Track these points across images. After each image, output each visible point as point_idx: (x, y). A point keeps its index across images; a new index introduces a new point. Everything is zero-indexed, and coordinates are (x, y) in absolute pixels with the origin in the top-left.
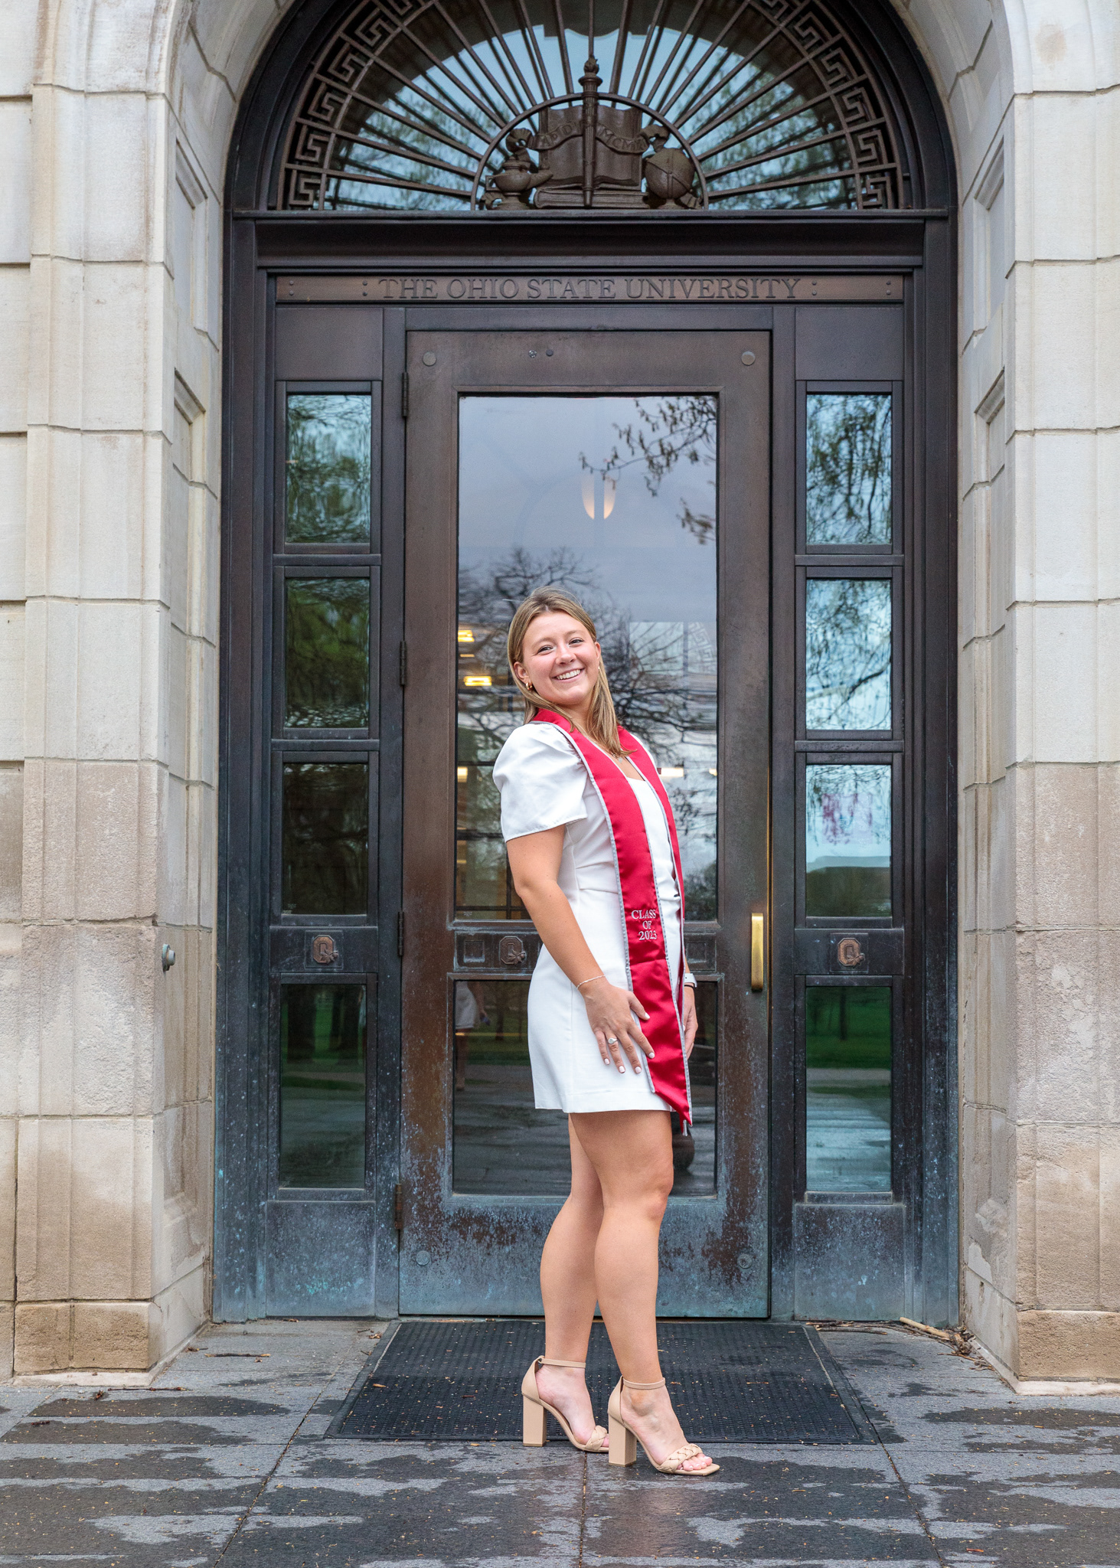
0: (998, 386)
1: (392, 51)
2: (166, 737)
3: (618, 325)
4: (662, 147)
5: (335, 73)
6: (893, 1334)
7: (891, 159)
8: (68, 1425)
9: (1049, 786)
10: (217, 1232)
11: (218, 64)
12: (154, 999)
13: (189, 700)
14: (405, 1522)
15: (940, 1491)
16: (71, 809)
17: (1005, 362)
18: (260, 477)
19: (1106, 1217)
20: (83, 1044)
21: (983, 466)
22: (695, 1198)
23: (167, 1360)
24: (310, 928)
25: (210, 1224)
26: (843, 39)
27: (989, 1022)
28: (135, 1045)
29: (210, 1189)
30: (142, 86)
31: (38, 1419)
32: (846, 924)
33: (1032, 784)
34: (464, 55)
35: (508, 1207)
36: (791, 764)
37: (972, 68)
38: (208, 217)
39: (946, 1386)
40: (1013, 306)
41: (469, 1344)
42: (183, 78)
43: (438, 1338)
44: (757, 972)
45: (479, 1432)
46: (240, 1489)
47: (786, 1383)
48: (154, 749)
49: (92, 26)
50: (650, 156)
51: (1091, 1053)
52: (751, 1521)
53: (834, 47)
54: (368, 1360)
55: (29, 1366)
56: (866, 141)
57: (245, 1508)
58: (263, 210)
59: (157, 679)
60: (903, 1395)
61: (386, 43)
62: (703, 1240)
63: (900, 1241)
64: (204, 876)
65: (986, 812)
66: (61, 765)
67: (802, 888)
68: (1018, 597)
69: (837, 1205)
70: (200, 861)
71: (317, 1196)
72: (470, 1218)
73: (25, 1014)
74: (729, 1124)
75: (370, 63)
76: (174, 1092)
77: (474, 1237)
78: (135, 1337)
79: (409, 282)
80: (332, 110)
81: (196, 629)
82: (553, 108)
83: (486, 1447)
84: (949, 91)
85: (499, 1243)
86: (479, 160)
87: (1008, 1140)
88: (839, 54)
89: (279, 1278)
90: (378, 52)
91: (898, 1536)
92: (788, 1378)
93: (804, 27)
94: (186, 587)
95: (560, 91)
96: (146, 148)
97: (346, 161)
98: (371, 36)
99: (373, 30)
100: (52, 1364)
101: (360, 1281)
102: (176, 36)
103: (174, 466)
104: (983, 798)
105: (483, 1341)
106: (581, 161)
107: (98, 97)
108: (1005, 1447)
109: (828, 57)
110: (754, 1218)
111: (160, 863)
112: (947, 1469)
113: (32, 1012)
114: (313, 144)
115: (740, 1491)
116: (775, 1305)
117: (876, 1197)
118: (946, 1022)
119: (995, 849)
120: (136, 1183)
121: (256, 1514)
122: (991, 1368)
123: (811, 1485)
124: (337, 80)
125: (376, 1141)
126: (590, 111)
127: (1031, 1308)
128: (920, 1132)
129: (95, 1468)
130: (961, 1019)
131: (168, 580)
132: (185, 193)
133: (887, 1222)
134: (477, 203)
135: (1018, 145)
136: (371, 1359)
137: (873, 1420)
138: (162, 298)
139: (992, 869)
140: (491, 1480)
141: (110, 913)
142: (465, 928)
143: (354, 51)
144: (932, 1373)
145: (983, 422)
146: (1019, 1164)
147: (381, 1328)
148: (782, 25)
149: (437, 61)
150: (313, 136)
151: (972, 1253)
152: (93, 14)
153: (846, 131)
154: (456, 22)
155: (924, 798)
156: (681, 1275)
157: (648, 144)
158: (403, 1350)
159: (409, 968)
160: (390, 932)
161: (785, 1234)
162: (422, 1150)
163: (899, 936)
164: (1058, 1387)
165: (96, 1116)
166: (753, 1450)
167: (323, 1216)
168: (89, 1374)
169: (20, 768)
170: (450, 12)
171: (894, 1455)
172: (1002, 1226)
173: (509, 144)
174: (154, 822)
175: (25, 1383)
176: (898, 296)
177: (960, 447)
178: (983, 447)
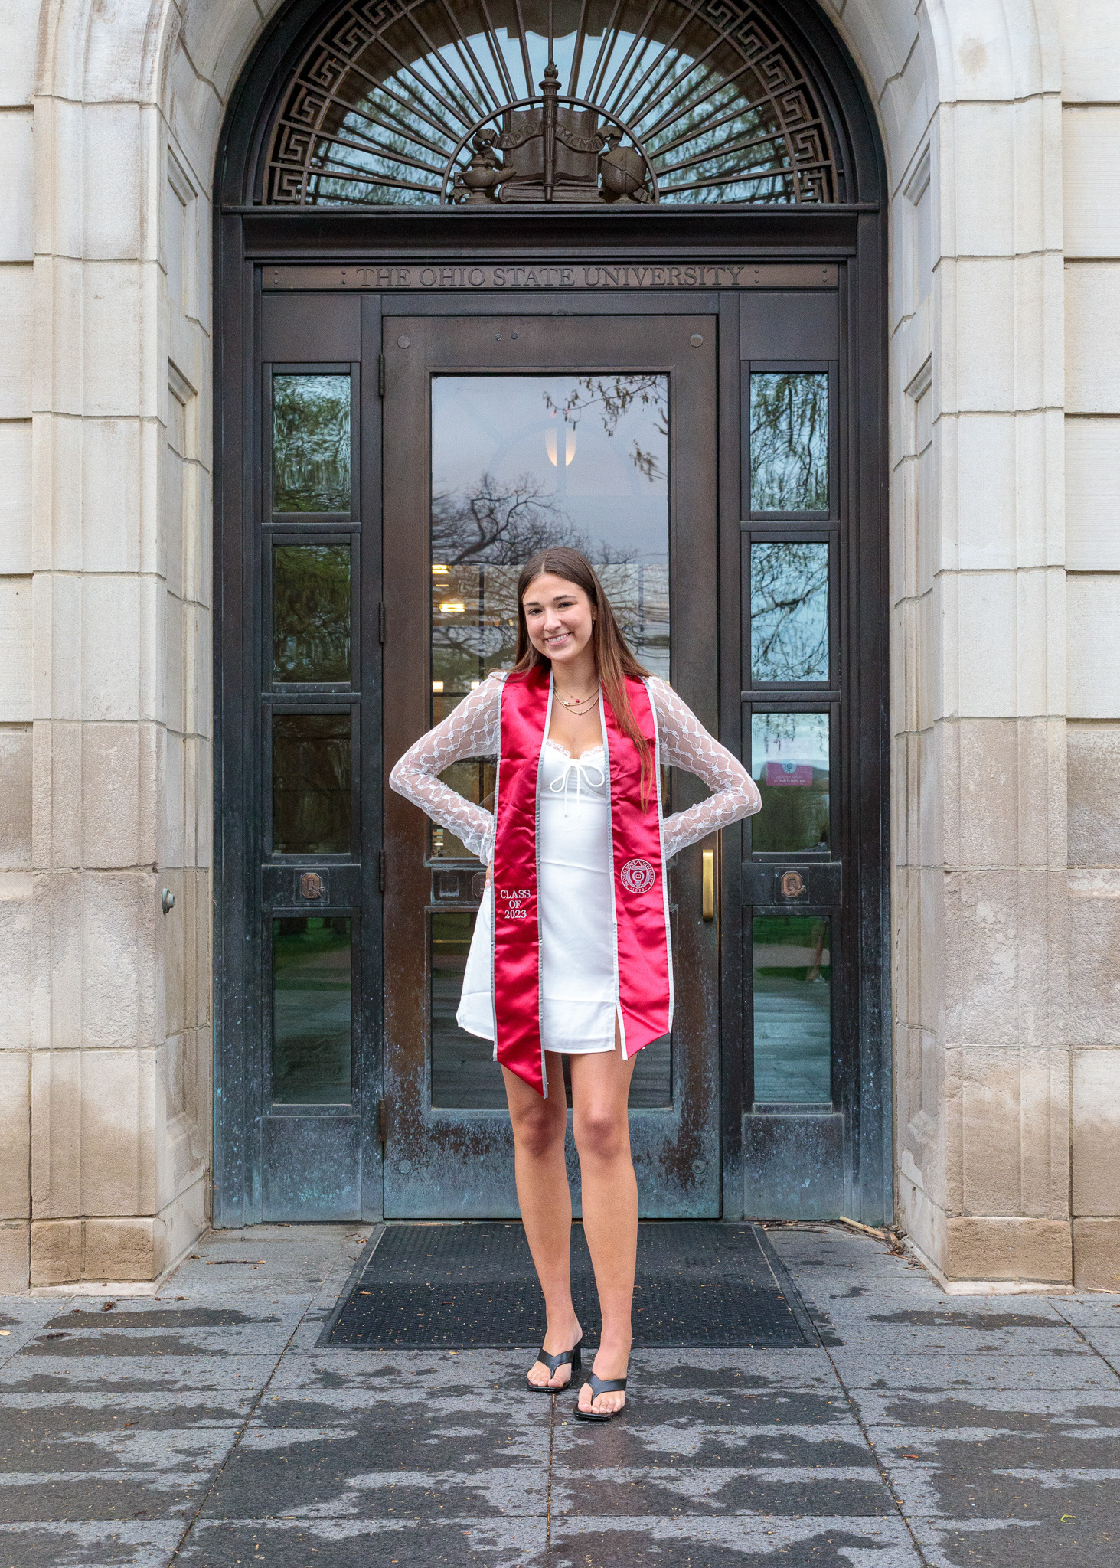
0: (925, 369)
1: (368, 56)
2: (164, 699)
3: (577, 310)
4: (617, 146)
5: (315, 78)
6: (833, 1231)
7: (826, 157)
8: (80, 1338)
9: (973, 739)
10: (216, 1146)
12: (155, 939)
13: (185, 660)
14: (389, 1434)
16: (77, 766)
17: (932, 349)
18: (250, 451)
19: (1027, 1132)
21: (912, 441)
22: (653, 1110)
23: (170, 1269)
24: (298, 867)
25: (209, 1139)
26: (782, 46)
27: (920, 950)
28: (137, 983)
29: (209, 1107)
30: (135, 96)
31: (54, 1331)
32: (789, 859)
33: (958, 738)
34: (431, 57)
35: (482, 1120)
36: (738, 713)
37: (901, 74)
38: (200, 210)
39: (882, 1286)
40: (939, 296)
41: (448, 1248)
42: (173, 88)
43: (419, 1242)
44: (708, 903)
45: (457, 1340)
46: (238, 1402)
47: (737, 1286)
48: (152, 710)
49: (88, 40)
50: (606, 154)
51: (1012, 982)
52: (706, 1429)
53: (774, 53)
54: (356, 1266)
55: (43, 1279)
56: (804, 140)
57: (243, 1421)
58: (249, 206)
59: (154, 646)
60: (844, 1296)
62: (660, 1148)
63: (839, 1148)
64: (201, 821)
65: (916, 757)
66: (68, 726)
67: (749, 826)
68: (945, 566)
69: (782, 1115)
70: (197, 809)
71: (306, 1111)
72: (448, 1130)
73: (36, 956)
74: (683, 1042)
75: (347, 68)
76: (175, 1022)
77: (451, 1147)
78: (141, 1250)
79: (384, 271)
80: (312, 112)
81: (190, 596)
82: (516, 110)
83: (463, 1355)
84: (880, 94)
85: (474, 1153)
86: (448, 158)
87: (937, 1058)
88: (778, 60)
89: (274, 1187)
91: (839, 1444)
92: (738, 1281)
93: (746, 35)
94: (181, 556)
95: (522, 94)
96: (140, 154)
97: (325, 159)
98: (347, 43)
99: (349, 38)
100: (66, 1276)
101: (348, 1188)
102: (166, 49)
103: (168, 445)
104: (914, 744)
106: (542, 159)
107: (94, 107)
109: (769, 62)
110: (707, 1128)
111: (160, 815)
113: (43, 954)
114: (295, 144)
116: (726, 1206)
117: (817, 1108)
118: (880, 948)
119: (924, 793)
120: (141, 1109)
121: (252, 1427)
122: (923, 1267)
123: (759, 1391)
124: (315, 84)
125: (361, 1060)
126: (550, 113)
127: (959, 1215)
128: (857, 1048)
130: (894, 946)
131: (164, 552)
132: (176, 192)
133: (828, 1130)
134: (446, 196)
135: (943, 149)
136: (358, 1266)
137: (816, 1323)
138: (156, 292)
139: (922, 810)
141: (113, 862)
142: (440, 866)
143: (332, 57)
144: (870, 1273)
145: (911, 400)
146: (947, 1083)
147: (367, 1232)
148: (726, 33)
149: (405, 63)
150: (295, 137)
151: (905, 1160)
152: (89, 30)
153: (785, 130)
154: (425, 30)
155: (860, 744)
157: (603, 140)
158: (387, 1255)
159: (390, 902)
160: (371, 868)
161: (735, 1142)
162: (403, 1068)
163: (837, 869)
164: (984, 1287)
165: (103, 1048)
166: (707, 1354)
167: (314, 1130)
168: (99, 1285)
169: (29, 729)
170: (420, 22)
171: (837, 1358)
172: (933, 1137)
173: (475, 143)
174: (154, 778)
175: (41, 1294)
176: (833, 283)
177: (891, 422)
178: (912, 424)
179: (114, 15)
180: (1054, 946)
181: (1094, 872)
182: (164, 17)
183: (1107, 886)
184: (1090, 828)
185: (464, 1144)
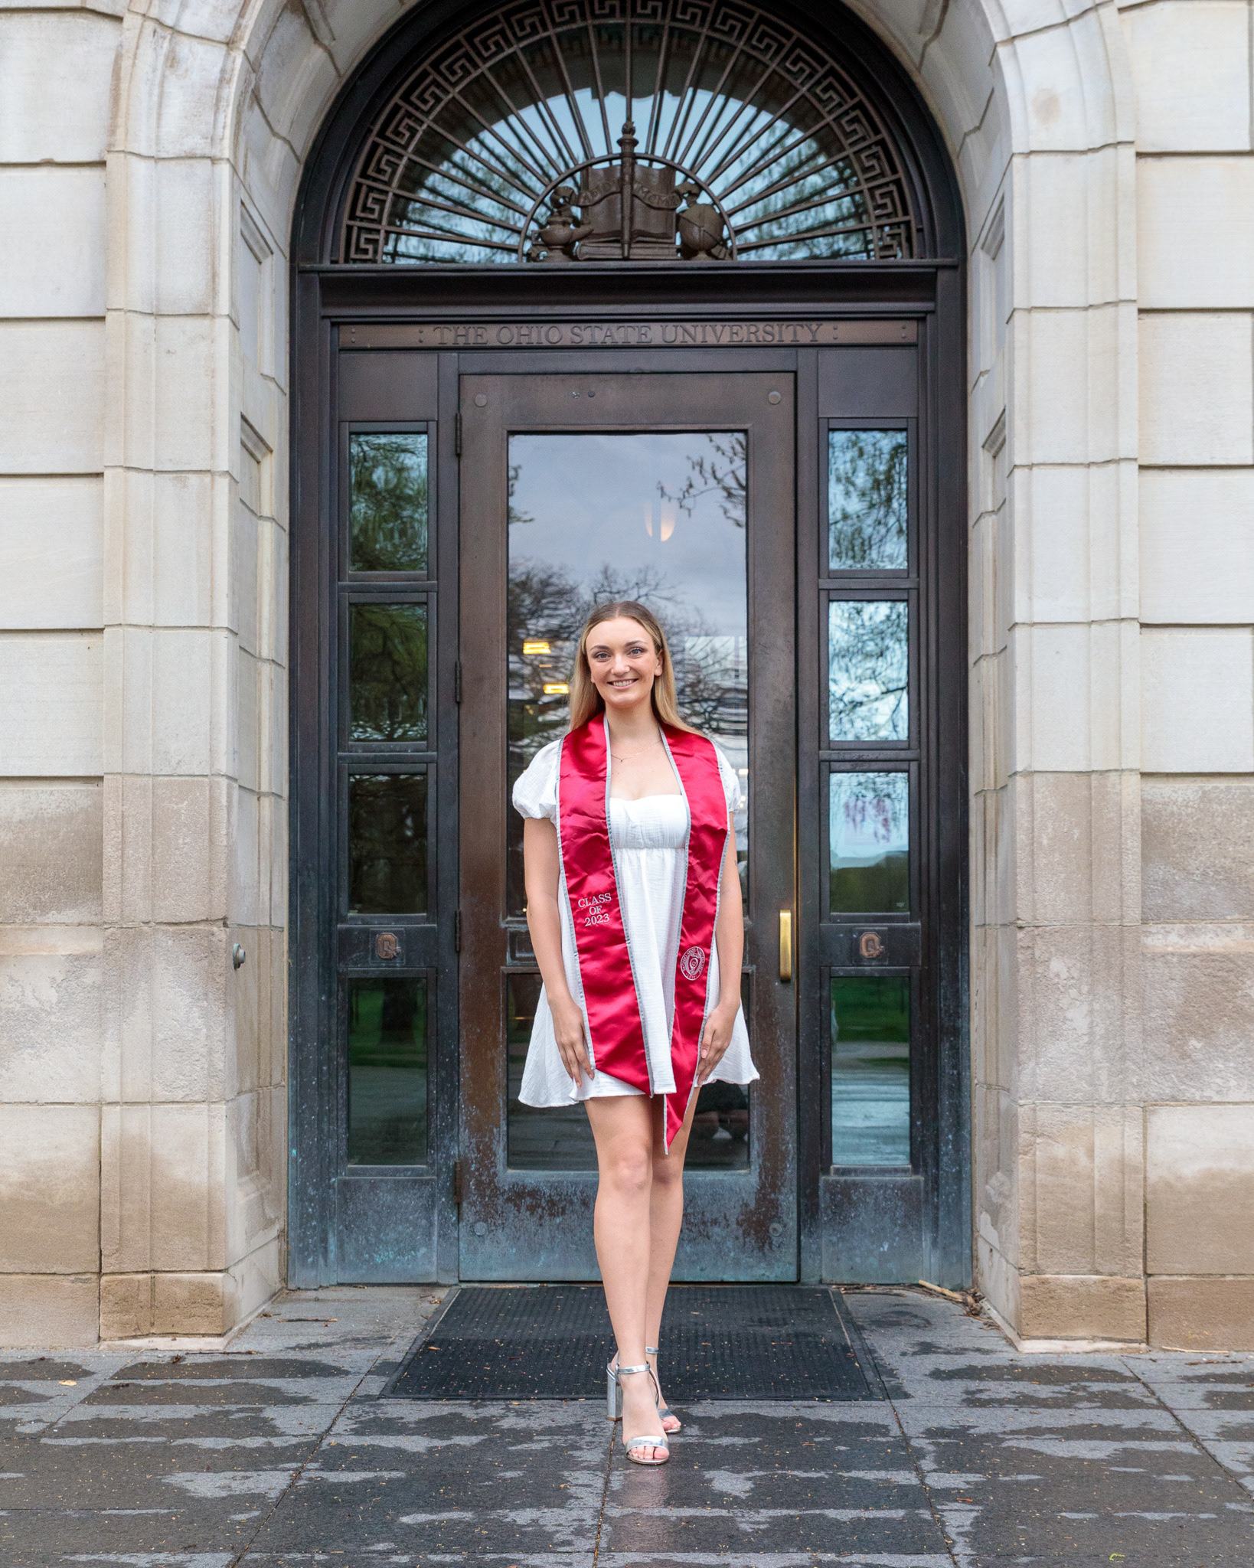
1: (445, 114)
2: (236, 753)
3: (654, 368)
4: (695, 202)
5: (393, 137)
6: (910, 1296)
7: (906, 212)
8: (145, 1387)
9: (1046, 793)
10: (291, 1206)
11: (283, 129)
12: (225, 994)
13: (259, 718)
14: (445, 1476)
15: (937, 1444)
16: (147, 820)
17: (1006, 402)
18: (326, 510)
19: (1101, 1189)
20: (161, 1036)
21: (990, 498)
22: (729, 1172)
23: (242, 1325)
24: (374, 927)
25: (284, 1199)
27: (997, 1009)
28: (207, 1037)
29: (284, 1166)
30: (207, 152)
31: (119, 1382)
32: (867, 920)
33: (1031, 792)
34: (512, 119)
35: (558, 1182)
36: (816, 773)
37: (978, 128)
38: (275, 272)
39: (955, 1344)
40: (1012, 349)
41: (521, 1308)
42: (247, 142)
43: (494, 1302)
44: (786, 963)
45: (522, 1391)
46: (297, 1446)
47: (808, 1343)
48: (223, 765)
49: (161, 96)
50: (683, 212)
51: (1086, 1039)
52: (762, 1473)
53: (853, 108)
54: (426, 1324)
55: (112, 1333)
56: (882, 195)
57: (299, 1465)
58: (326, 264)
59: (226, 700)
61: (438, 109)
62: (738, 1210)
63: (918, 1211)
64: (275, 879)
65: (993, 816)
66: (139, 781)
67: (826, 886)
68: (1018, 619)
69: (860, 1178)
70: (271, 867)
71: (383, 1173)
72: (524, 1192)
73: (106, 1010)
74: (761, 1104)
75: (424, 127)
76: (248, 1079)
77: (527, 1209)
78: (210, 1305)
79: (461, 329)
80: (389, 170)
81: (265, 654)
82: (595, 167)
83: (525, 1405)
84: (958, 148)
85: (551, 1215)
86: (525, 215)
87: (1011, 1117)
88: (857, 116)
89: (349, 1248)
90: (431, 117)
91: (895, 1487)
92: (810, 1339)
93: (825, 90)
94: (255, 614)
95: (600, 150)
96: (212, 208)
97: (403, 218)
98: (425, 102)
99: (427, 96)
100: (135, 1330)
101: (423, 1250)
102: (239, 105)
103: (241, 500)
104: (991, 802)
105: (534, 1305)
106: (619, 216)
107: (166, 163)
108: (1001, 1403)
109: (847, 118)
110: (784, 1190)
111: (230, 870)
112: (947, 1423)
113: (113, 1008)
115: (755, 1445)
116: (804, 1269)
117: (896, 1171)
118: (958, 1009)
119: (1001, 850)
120: (210, 1164)
121: (309, 1470)
122: (998, 1328)
123: (821, 1439)
124: (394, 143)
125: (436, 1121)
126: (628, 169)
127: (1032, 1273)
128: (935, 1110)
129: (167, 1428)
130: (972, 1007)
131: (236, 608)
132: (251, 249)
133: (906, 1193)
134: (523, 255)
135: (1016, 200)
136: (430, 1323)
137: (884, 1378)
138: (227, 348)
139: (999, 869)
140: (527, 1435)
141: (184, 916)
142: (516, 925)
143: (409, 115)
144: (943, 1333)
145: (988, 456)
146: (1020, 1141)
147: (441, 1294)
148: (804, 89)
149: (486, 125)
150: (373, 195)
151: (983, 1220)
152: (162, 85)
153: (864, 186)
154: (503, 88)
155: (938, 802)
156: (716, 1243)
157: (681, 197)
158: (460, 1314)
159: (466, 962)
160: (447, 930)
161: (812, 1205)
162: (479, 1129)
163: (915, 930)
164: (1056, 1346)
165: (173, 1102)
166: (771, 1406)
167: (389, 1191)
168: (168, 1339)
169: (100, 783)
170: (498, 80)
171: (900, 1411)
172: (1007, 1197)
173: (554, 201)
174: (224, 832)
175: (110, 1348)
176: (912, 339)
177: (970, 479)
178: (990, 480)
179: (187, 70)
180: (1128, 1002)
181: (1168, 927)
182: (236, 73)
183: (1182, 942)
184: (1165, 883)
185: (539, 1206)
